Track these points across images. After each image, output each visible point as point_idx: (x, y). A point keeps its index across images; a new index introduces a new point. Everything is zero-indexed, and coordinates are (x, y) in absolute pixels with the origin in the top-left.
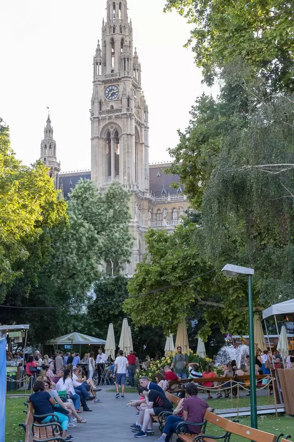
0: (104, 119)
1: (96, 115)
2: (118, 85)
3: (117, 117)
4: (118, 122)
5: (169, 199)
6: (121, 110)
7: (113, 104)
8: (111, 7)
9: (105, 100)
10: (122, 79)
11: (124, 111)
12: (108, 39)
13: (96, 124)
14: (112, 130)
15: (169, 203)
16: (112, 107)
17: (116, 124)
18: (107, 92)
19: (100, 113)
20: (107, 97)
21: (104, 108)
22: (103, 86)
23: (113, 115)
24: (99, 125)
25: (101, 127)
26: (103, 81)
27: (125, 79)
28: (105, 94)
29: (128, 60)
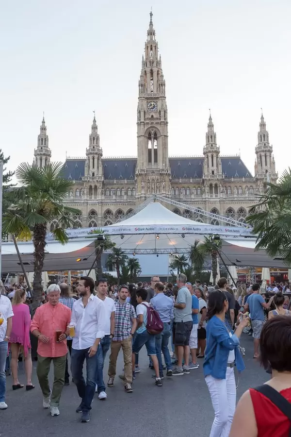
0: (148, 124)
1: (142, 120)
2: (157, 102)
3: (157, 123)
4: (158, 127)
5: (180, 181)
6: (160, 119)
7: (153, 114)
8: (149, 48)
9: (148, 111)
10: (160, 98)
11: (162, 120)
12: (148, 70)
13: (142, 127)
14: (153, 132)
15: (181, 183)
16: (152, 116)
17: (155, 127)
18: (149, 106)
19: (145, 119)
20: (149, 109)
21: (147, 116)
22: (146, 101)
23: (155, 121)
24: (144, 127)
25: (146, 129)
26: (146, 98)
27: (162, 98)
28: (147, 106)
29: (162, 86)
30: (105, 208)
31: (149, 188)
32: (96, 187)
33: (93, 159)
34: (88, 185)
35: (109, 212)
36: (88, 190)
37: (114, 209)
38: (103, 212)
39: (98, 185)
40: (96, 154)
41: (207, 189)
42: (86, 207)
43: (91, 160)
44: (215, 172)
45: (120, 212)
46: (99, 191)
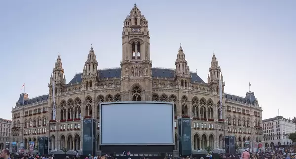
13: (127, 38)
24: (129, 39)
30: (98, 94)
31: (133, 73)
32: (91, 81)
33: (90, 66)
34: (85, 81)
35: (101, 97)
36: (85, 84)
37: (104, 94)
38: (96, 97)
39: (93, 80)
40: (92, 62)
41: (179, 83)
42: (83, 95)
43: (88, 67)
44: (185, 73)
45: (109, 96)
46: (94, 84)
